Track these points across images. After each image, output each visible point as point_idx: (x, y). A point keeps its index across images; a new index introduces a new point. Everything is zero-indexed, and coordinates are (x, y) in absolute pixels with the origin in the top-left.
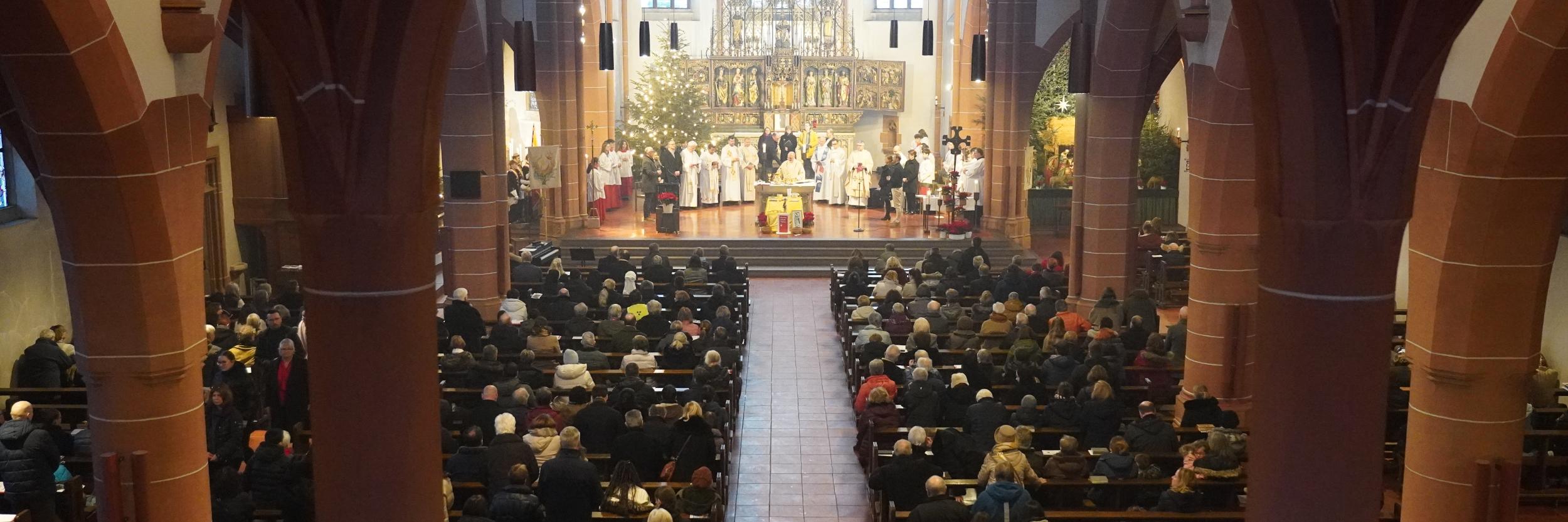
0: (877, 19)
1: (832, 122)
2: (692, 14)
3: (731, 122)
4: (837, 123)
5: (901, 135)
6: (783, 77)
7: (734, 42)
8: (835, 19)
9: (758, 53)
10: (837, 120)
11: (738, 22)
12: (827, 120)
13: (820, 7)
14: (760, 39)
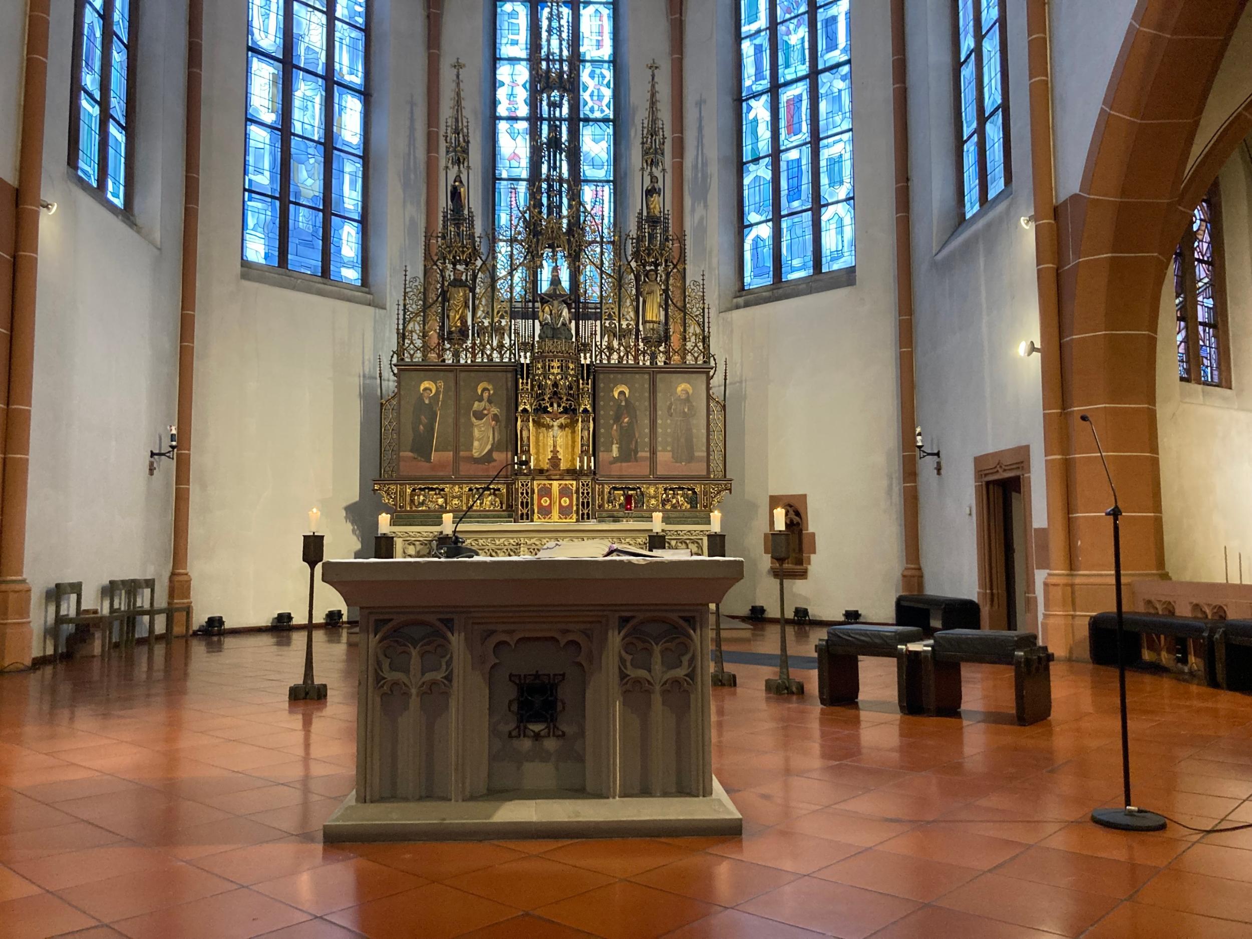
0: (747, 305)
1: (664, 505)
2: (369, 296)
3: (441, 506)
4: (673, 506)
5: (813, 535)
6: (555, 405)
7: (450, 333)
8: (666, 291)
9: (502, 357)
10: (674, 501)
11: (459, 294)
12: (653, 501)
13: (633, 264)
14: (507, 328)
